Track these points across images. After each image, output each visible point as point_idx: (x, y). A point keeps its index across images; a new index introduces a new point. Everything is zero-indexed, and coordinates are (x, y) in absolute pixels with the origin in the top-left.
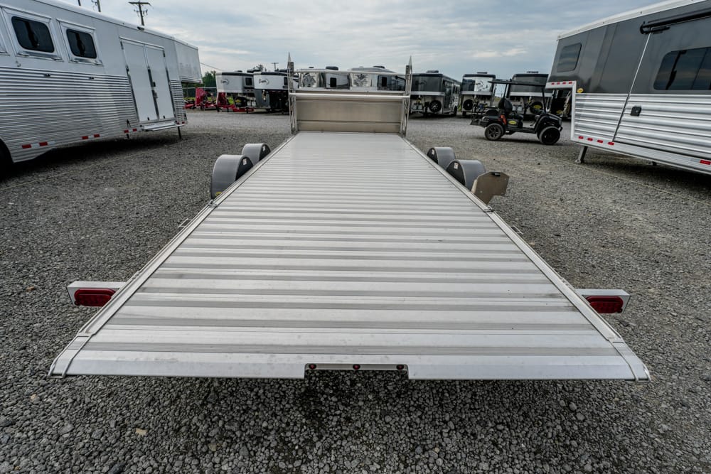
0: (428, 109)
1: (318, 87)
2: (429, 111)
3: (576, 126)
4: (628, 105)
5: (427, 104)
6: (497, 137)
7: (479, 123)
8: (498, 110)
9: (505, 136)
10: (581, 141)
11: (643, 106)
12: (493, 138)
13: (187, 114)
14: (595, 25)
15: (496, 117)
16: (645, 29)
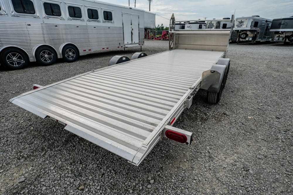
0: (287, 40)
1: (215, 28)
2: (287, 41)
5: (286, 37)
13: (144, 42)
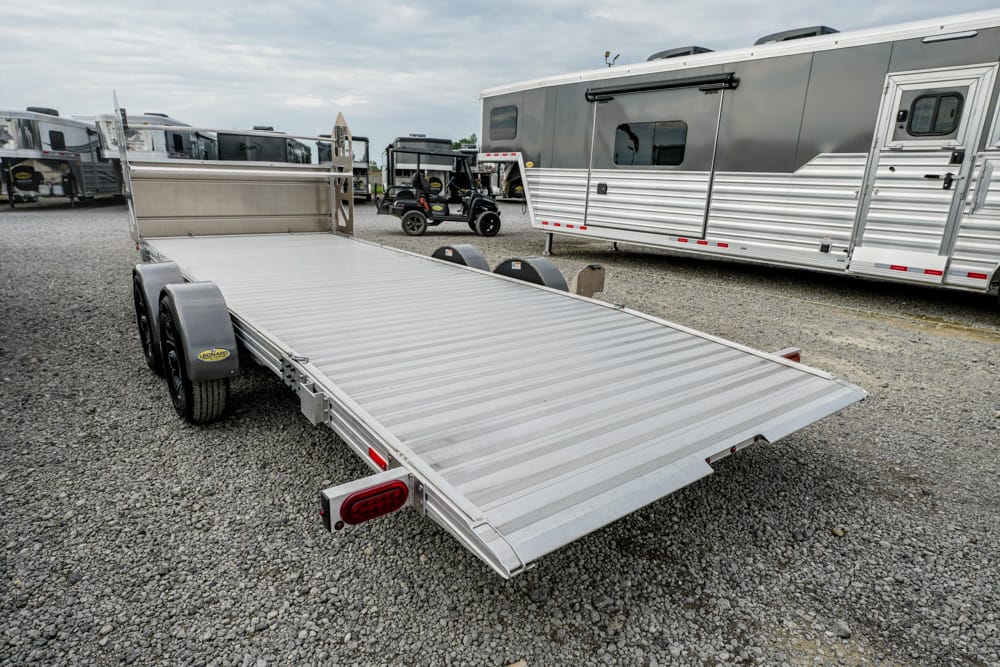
3: (536, 209)
4: (592, 182)
6: (421, 229)
7: (390, 210)
8: (414, 191)
9: (430, 229)
10: (545, 227)
11: (609, 183)
12: (415, 232)
14: (529, 86)
15: (414, 202)
16: (590, 97)
